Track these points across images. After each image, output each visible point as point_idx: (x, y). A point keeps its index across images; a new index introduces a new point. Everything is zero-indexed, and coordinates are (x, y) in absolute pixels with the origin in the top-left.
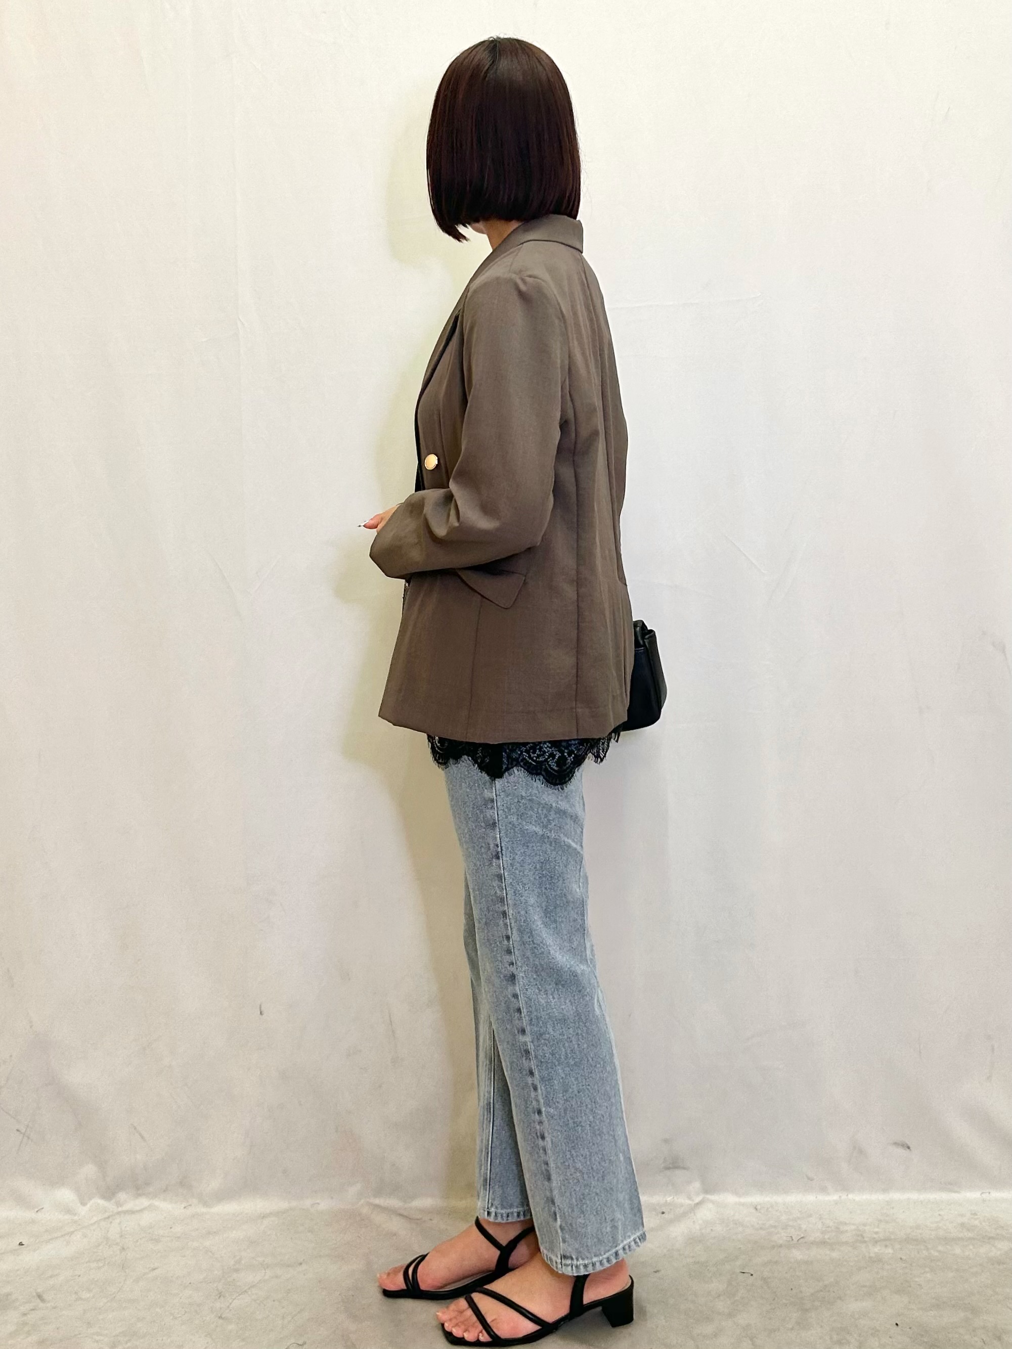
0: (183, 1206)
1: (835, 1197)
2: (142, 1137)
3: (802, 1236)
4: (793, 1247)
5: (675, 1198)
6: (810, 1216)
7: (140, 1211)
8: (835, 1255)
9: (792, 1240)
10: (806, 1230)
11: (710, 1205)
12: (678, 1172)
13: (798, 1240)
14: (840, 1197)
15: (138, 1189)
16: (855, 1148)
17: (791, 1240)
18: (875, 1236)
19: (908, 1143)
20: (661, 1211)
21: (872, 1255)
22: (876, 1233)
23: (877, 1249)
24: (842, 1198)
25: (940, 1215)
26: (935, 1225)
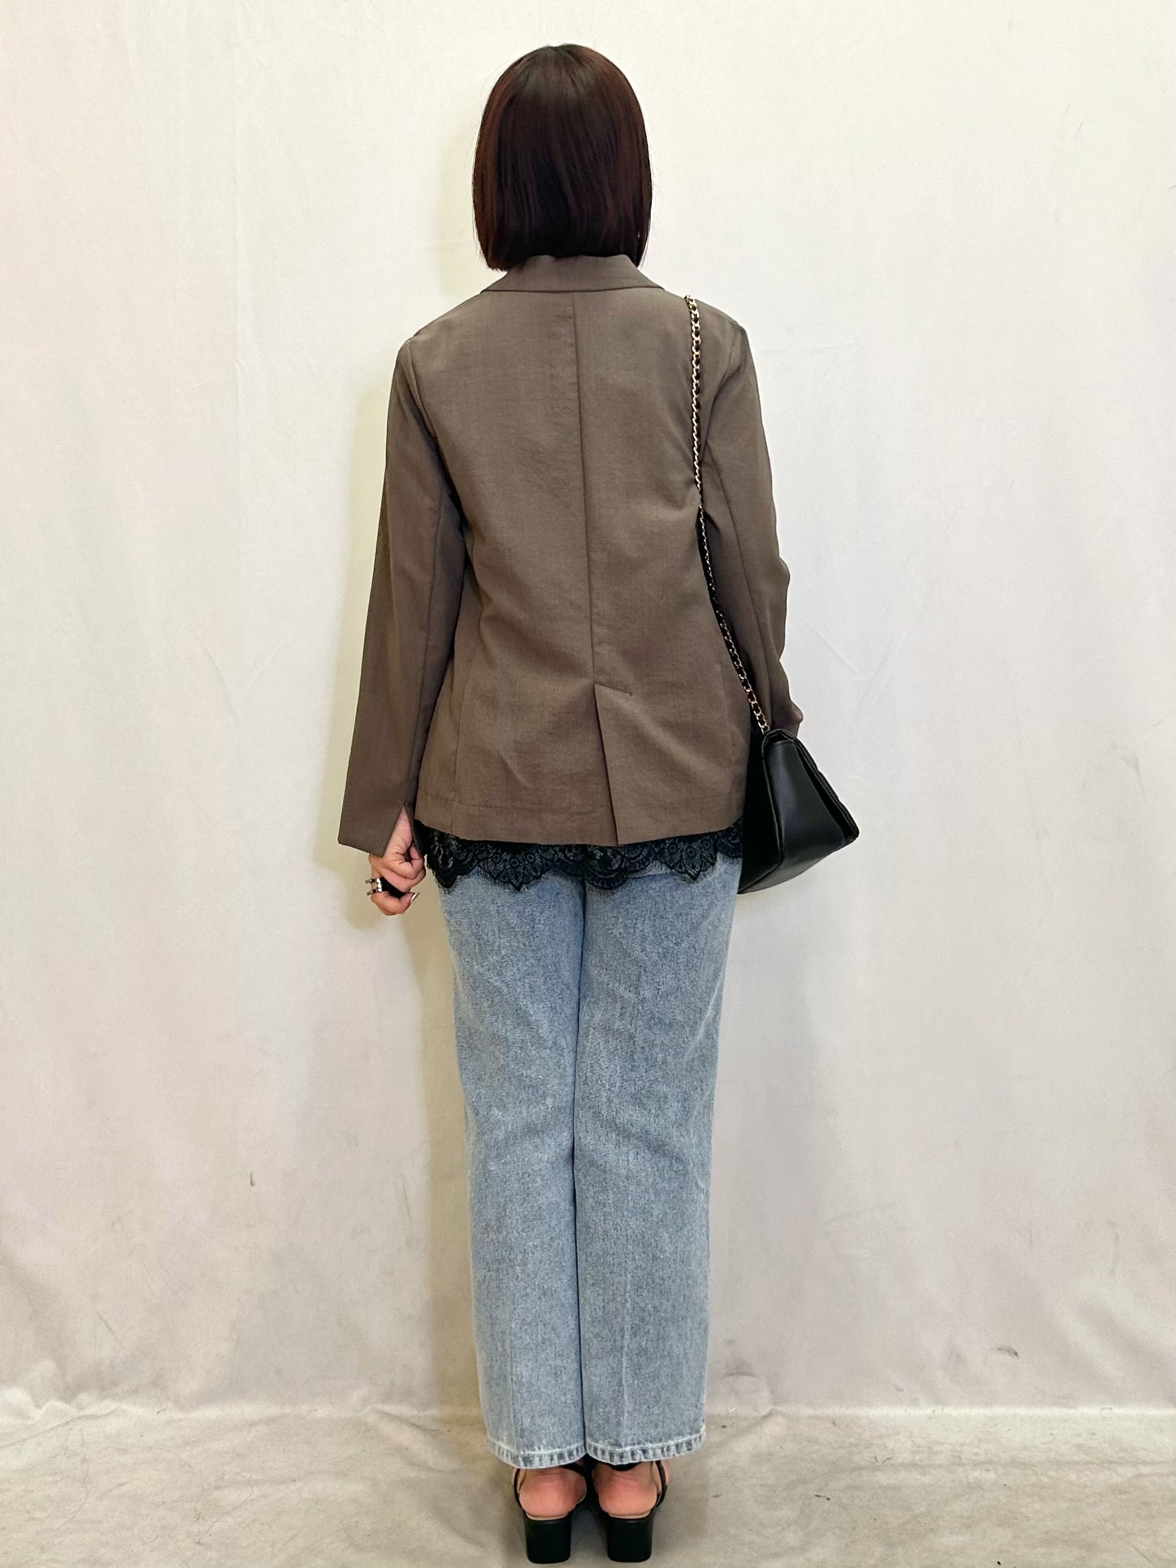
0: (156, 1410)
1: (928, 1411)
2: (110, 1330)
3: (888, 1456)
4: (878, 1470)
5: (739, 1409)
6: (898, 1433)
7: (105, 1416)
8: (927, 1479)
10: (892, 1450)
11: (780, 1419)
12: (742, 1379)
13: (885, 1461)
14: (934, 1411)
15: (102, 1388)
16: (951, 1353)
17: (875, 1461)
18: (974, 1458)
19: (1017, 1350)
20: (722, 1425)
21: (971, 1480)
22: (976, 1454)
23: (976, 1474)
24: (936, 1413)
25: (1051, 1434)
26: (1046, 1446)
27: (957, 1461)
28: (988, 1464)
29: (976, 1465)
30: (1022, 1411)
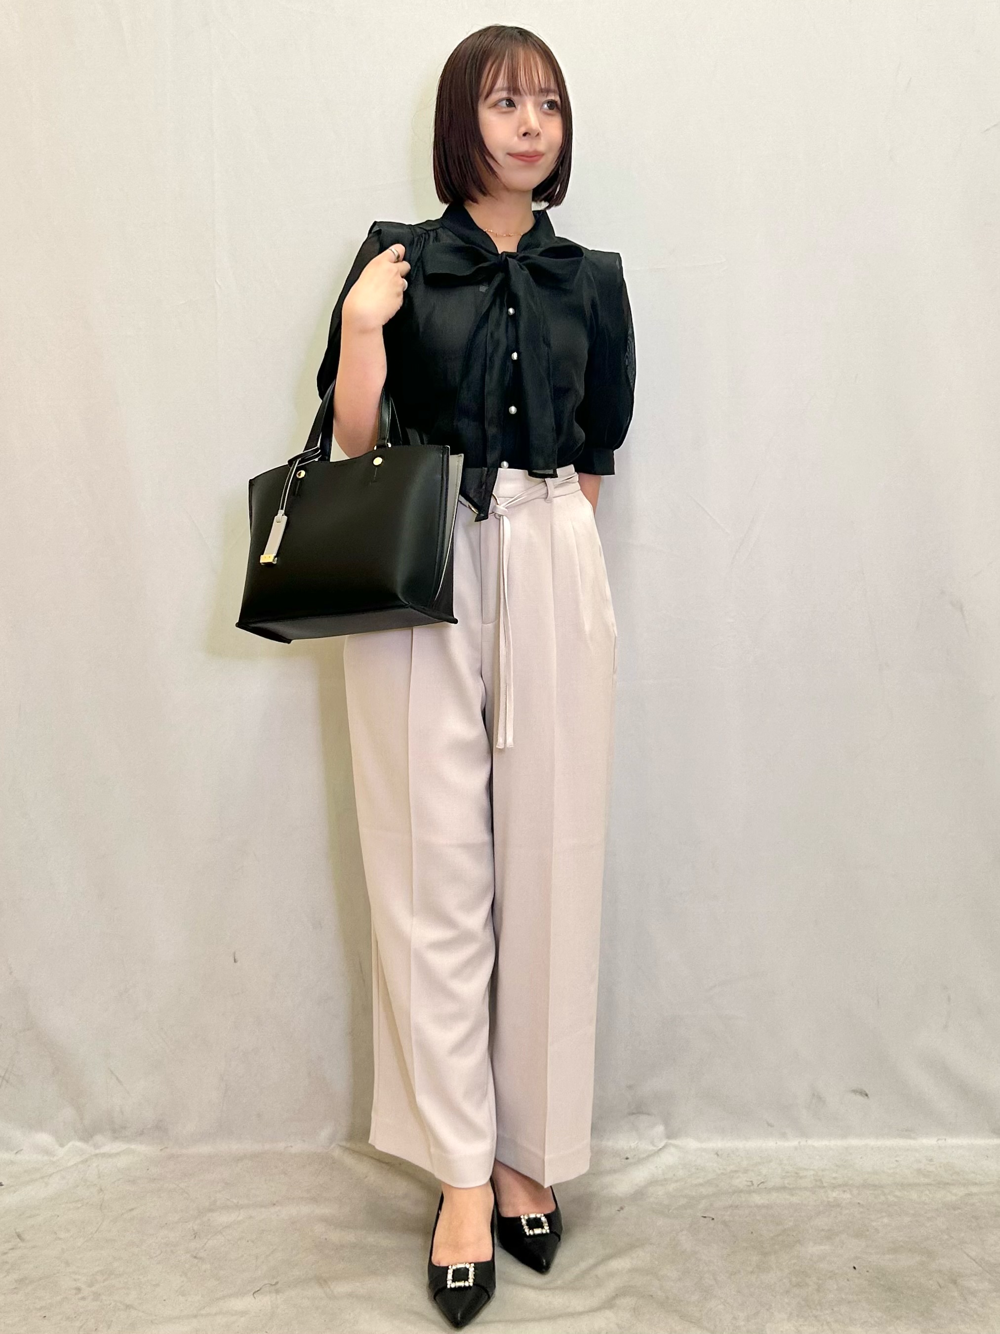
0: (160, 1148)
1: (794, 1143)
2: (119, 1081)
3: (763, 1181)
4: (754, 1192)
5: (639, 1144)
6: (770, 1161)
7: (118, 1154)
8: (795, 1199)
9: (753, 1184)
10: (765, 1176)
11: (673, 1150)
12: (643, 1117)
13: (759, 1185)
14: (799, 1142)
15: (114, 1131)
16: (814, 1095)
17: (749, 1184)
18: (833, 1181)
19: (867, 1092)
20: (625, 1157)
21: (831, 1200)
22: (835, 1178)
23: (834, 1194)
24: (801, 1144)
25: (897, 1161)
26: (892, 1171)
27: (819, 1184)
28: (844, 1186)
29: (834, 1187)
30: (872, 1142)
